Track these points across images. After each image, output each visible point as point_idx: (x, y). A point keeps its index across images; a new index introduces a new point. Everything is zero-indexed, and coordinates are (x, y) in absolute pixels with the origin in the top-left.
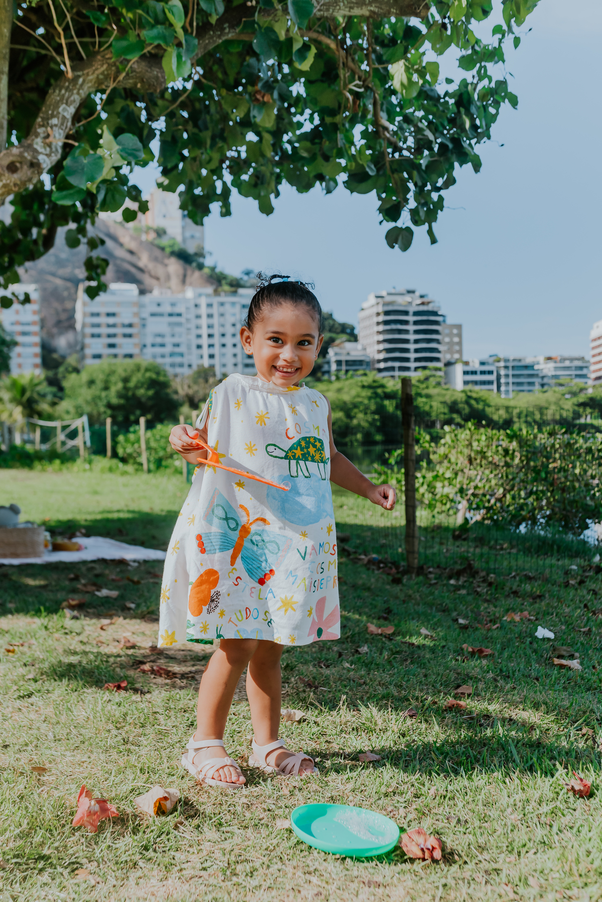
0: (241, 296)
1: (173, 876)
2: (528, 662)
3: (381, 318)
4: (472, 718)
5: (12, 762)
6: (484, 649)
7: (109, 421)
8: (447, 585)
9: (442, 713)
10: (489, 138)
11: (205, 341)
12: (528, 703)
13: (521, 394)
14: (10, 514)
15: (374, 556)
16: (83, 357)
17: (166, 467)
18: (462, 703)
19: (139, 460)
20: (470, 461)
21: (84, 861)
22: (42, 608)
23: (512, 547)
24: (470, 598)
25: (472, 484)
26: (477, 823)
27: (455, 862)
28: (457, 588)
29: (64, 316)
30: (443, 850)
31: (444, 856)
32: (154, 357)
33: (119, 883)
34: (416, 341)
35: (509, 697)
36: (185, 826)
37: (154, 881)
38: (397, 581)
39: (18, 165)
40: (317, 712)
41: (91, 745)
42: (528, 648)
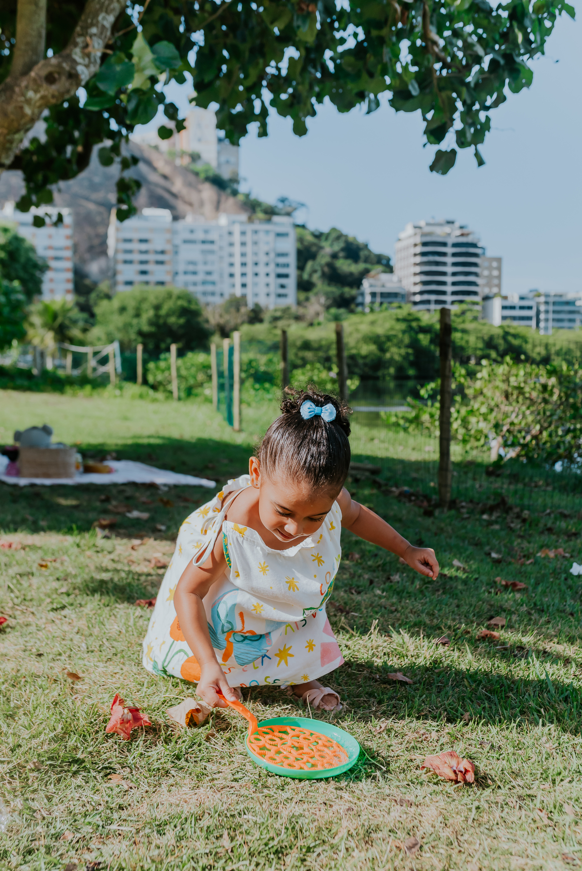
0: (276, 224)
1: (205, 785)
2: (563, 598)
3: (419, 249)
4: (506, 649)
5: (46, 670)
6: (517, 582)
7: (140, 348)
8: (480, 520)
9: (475, 643)
10: (543, 53)
11: (237, 270)
12: (563, 636)
13: (561, 331)
14: (42, 434)
15: (406, 488)
16: (115, 284)
17: (196, 395)
18: (495, 633)
19: (169, 387)
20: (507, 396)
21: (117, 766)
22: (74, 526)
23: (547, 485)
24: (503, 533)
25: (508, 420)
26: (511, 750)
27: (488, 786)
28: (490, 523)
29: (96, 242)
30: (476, 774)
31: (476, 780)
32: (186, 284)
33: (152, 789)
34: (454, 274)
35: (543, 630)
36: (217, 738)
37: (186, 789)
38: (428, 513)
39: (56, 76)
40: (348, 636)
41: (123, 657)
42: (562, 584)
